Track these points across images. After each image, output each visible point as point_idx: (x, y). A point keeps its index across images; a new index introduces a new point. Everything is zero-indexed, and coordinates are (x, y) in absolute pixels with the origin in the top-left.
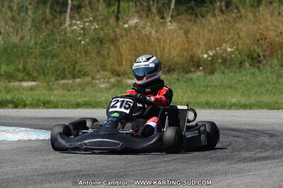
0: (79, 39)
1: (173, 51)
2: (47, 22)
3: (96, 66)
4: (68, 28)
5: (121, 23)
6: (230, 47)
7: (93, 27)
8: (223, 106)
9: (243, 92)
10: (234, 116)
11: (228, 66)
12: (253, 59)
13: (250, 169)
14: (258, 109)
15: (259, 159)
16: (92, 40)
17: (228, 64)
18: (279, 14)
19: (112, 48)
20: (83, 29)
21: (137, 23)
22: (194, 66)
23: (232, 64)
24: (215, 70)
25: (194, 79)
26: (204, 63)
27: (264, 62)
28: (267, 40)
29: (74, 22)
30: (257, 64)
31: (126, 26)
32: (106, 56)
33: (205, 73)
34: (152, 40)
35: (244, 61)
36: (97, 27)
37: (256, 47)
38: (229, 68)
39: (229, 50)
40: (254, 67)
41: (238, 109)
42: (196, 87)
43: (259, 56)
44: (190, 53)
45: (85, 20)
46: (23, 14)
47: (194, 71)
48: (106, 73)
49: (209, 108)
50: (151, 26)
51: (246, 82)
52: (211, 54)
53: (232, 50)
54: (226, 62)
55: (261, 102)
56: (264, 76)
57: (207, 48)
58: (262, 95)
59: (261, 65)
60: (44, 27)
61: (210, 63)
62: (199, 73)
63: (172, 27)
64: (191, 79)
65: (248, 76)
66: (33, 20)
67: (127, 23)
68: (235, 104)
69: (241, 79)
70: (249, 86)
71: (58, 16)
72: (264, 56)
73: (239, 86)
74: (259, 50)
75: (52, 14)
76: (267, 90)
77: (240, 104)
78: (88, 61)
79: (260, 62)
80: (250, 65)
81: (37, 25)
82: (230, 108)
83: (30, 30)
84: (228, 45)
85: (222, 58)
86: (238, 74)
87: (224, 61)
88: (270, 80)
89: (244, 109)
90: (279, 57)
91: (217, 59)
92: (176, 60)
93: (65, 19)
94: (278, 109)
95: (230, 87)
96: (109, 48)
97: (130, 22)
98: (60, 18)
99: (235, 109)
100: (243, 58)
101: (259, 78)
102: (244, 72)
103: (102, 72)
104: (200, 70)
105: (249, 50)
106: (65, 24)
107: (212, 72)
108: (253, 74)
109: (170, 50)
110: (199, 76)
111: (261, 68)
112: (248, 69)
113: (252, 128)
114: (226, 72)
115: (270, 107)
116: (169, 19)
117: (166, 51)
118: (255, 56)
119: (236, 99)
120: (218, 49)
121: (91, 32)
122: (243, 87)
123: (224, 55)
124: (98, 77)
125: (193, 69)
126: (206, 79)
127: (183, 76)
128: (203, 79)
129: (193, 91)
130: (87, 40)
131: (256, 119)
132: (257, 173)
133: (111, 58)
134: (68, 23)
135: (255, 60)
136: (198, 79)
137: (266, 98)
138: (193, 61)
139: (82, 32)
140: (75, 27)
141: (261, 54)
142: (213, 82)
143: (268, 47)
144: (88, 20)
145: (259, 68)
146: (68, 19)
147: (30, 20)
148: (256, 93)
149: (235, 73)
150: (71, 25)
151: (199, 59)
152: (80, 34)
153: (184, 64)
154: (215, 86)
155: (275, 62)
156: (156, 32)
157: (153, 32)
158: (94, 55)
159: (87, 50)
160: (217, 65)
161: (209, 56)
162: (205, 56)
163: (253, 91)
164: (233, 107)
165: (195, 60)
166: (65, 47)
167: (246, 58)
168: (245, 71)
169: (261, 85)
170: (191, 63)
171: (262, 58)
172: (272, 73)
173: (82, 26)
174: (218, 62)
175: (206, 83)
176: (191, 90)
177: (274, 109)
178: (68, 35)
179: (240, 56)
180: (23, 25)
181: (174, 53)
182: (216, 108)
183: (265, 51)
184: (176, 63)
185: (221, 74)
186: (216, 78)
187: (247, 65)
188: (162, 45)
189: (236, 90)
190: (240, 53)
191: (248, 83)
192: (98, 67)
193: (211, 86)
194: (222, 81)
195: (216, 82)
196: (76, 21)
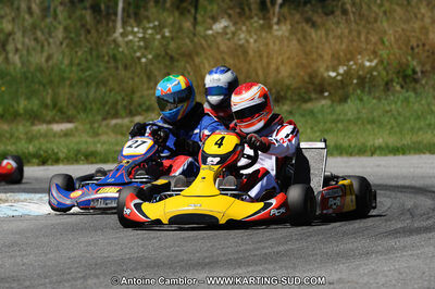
0: (138, 54)
1: (282, 68)
2: (88, 32)
4: (120, 39)
5: (200, 29)
6: (368, 60)
7: (159, 37)
8: (362, 151)
9: (392, 128)
10: (379, 166)
11: (367, 89)
12: (405, 77)
13: (404, 247)
14: (415, 153)
15: (418, 231)
16: (157, 56)
17: (367, 85)
19: (188, 66)
20: (143, 39)
21: (226, 27)
22: (315, 90)
23: (374, 86)
24: (348, 96)
25: (316, 110)
26: (330, 84)
27: (423, 82)
28: (427, 47)
29: (129, 29)
30: (412, 85)
31: (210, 32)
33: (333, 101)
34: (251, 53)
35: (392, 81)
36: (167, 34)
37: (409, 58)
38: (370, 93)
39: (368, 64)
40: (407, 90)
41: (386, 155)
42: (319, 123)
43: (414, 72)
44: (309, 70)
45: (147, 26)
46: (48, 20)
47: (316, 99)
49: (341, 154)
50: (249, 32)
51: (395, 113)
52: (345, 68)
53: (373, 64)
54: (365, 82)
55: (420, 143)
56: (423, 102)
57: (336, 62)
58: (420, 133)
59: (418, 86)
60: (82, 38)
62: (323, 102)
63: (280, 33)
64: (312, 112)
65: (399, 103)
66: (66, 29)
67: (211, 29)
68: (380, 148)
69: (388, 108)
70: (401, 119)
71: (104, 22)
72: (422, 72)
73: (385, 120)
74: (415, 63)
75: (95, 18)
76: (429, 125)
77: (387, 147)
78: (152, 88)
79: (416, 81)
80: (402, 87)
81: (73, 35)
82: (372, 154)
83: (61, 43)
84: (366, 58)
85: (359, 77)
86: (383, 101)
87: (362, 80)
89: (395, 155)
91: (351, 79)
92: (287, 82)
93: (114, 28)
95: (372, 122)
97: (214, 27)
98: (108, 25)
99: (381, 155)
100: (390, 76)
101: (416, 107)
102: (392, 98)
104: (325, 98)
106: (114, 32)
107: (344, 99)
108: (406, 100)
109: (277, 69)
110: (323, 106)
111: (419, 91)
112: (399, 92)
113: (407, 184)
114: (365, 98)
116: (275, 20)
117: (273, 67)
118: (409, 72)
119: (381, 140)
120: (351, 63)
121: (157, 43)
122: (392, 121)
123: (361, 73)
125: (313, 96)
126: (334, 110)
127: (299, 106)
128: (329, 110)
129: (316, 129)
130: (150, 57)
131: (412, 170)
134: (119, 30)
135: (408, 78)
136: (322, 111)
137: (428, 137)
138: (313, 84)
139: (142, 44)
140: (131, 37)
141: (418, 69)
142: (345, 114)
143: (428, 57)
144: (151, 25)
145: (415, 90)
146: (119, 24)
147: (61, 28)
148: (412, 129)
149: (379, 99)
150: (123, 35)
151: (323, 79)
152: (140, 47)
153: (299, 88)
154: (349, 120)
156: (255, 41)
157: (252, 40)
159: (151, 72)
160: (351, 88)
161: (338, 74)
162: (333, 74)
163: (408, 126)
164: (378, 152)
165: (317, 81)
166: (117, 68)
167: (394, 76)
168: (394, 95)
169: (418, 118)
170: (311, 87)
171: (419, 74)
173: (141, 35)
174: (352, 83)
175: (334, 117)
176: (312, 128)
178: (121, 50)
179: (384, 73)
180: (50, 36)
181: (285, 72)
182: (351, 155)
183: (423, 65)
184: (288, 87)
185: (357, 101)
186: (350, 108)
187: (398, 88)
188: (265, 60)
189: (381, 125)
190: (385, 68)
191: (399, 114)
193: (342, 121)
194: (359, 112)
195: (350, 114)
196: (133, 27)
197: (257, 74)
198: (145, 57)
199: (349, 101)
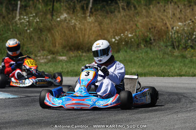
0: (26, 28)
1: (91, 36)
2: (4, 17)
3: (38, 47)
4: (18, 21)
5: (54, 17)
6: (130, 34)
7: (35, 21)
9: (140, 64)
12: (146, 41)
13: (145, 118)
14: (150, 76)
15: (151, 111)
16: (35, 29)
17: (129, 45)
18: (164, 10)
19: (49, 35)
20: (28, 21)
21: (66, 17)
23: (132, 46)
24: (120, 50)
26: (112, 45)
27: (154, 44)
28: (156, 29)
29: (22, 17)
30: (149, 45)
31: (59, 19)
32: (44, 40)
34: (77, 29)
35: (140, 43)
36: (38, 20)
37: (148, 33)
38: (130, 48)
39: (130, 35)
40: (147, 47)
43: (150, 39)
44: (103, 38)
45: (30, 15)
48: (45, 52)
50: (76, 20)
52: (119, 37)
53: (132, 35)
54: (128, 44)
55: (153, 71)
56: (154, 53)
57: (115, 34)
58: (152, 67)
59: (152, 46)
60: (1, 20)
61: (116, 44)
63: (90, 20)
65: (143, 54)
68: (134, 73)
69: (138, 56)
70: (144, 61)
71: (11, 13)
72: (154, 40)
73: (137, 61)
74: (151, 36)
75: (7, 11)
76: (157, 63)
77: (138, 73)
78: (32, 44)
79: (151, 44)
80: (145, 46)
84: (129, 32)
85: (125, 41)
86: (136, 52)
87: (127, 43)
88: (159, 56)
90: (165, 40)
91: (122, 42)
93: (16, 16)
94: (164, 76)
95: (131, 62)
96: (47, 35)
97: (61, 17)
98: (12, 15)
100: (139, 41)
101: (151, 55)
102: (140, 51)
103: (42, 52)
105: (144, 35)
106: (16, 18)
107: (118, 51)
108: (147, 52)
109: (89, 36)
112: (144, 49)
114: (128, 51)
115: (158, 74)
116: (88, 14)
117: (86, 36)
118: (148, 39)
119: (135, 70)
120: (122, 35)
121: (34, 23)
122: (140, 61)
123: (126, 39)
124: (39, 55)
130: (31, 29)
131: (148, 84)
132: (150, 120)
133: (48, 42)
134: (18, 17)
135: (148, 42)
137: (156, 69)
139: (28, 23)
140: (23, 21)
141: (152, 38)
142: (119, 58)
143: (156, 33)
144: (32, 15)
145: (150, 48)
146: (18, 15)
148: (149, 65)
149: (134, 51)
150: (20, 19)
152: (26, 25)
155: (162, 43)
156: (79, 24)
158: (36, 40)
159: (31, 36)
160: (121, 46)
161: (116, 40)
162: (114, 40)
163: (147, 64)
166: (16, 35)
167: (142, 41)
169: (152, 60)
171: (153, 41)
172: (159, 51)
173: (27, 20)
174: (122, 44)
177: (161, 76)
178: (18, 26)
179: (137, 40)
183: (154, 36)
185: (124, 52)
187: (143, 46)
188: (83, 32)
189: (135, 63)
190: (137, 37)
191: (143, 58)
192: (39, 48)
194: (125, 57)
195: (121, 58)
196: (24, 16)
197: (80, 39)
198: (29, 29)
199: (121, 52)
